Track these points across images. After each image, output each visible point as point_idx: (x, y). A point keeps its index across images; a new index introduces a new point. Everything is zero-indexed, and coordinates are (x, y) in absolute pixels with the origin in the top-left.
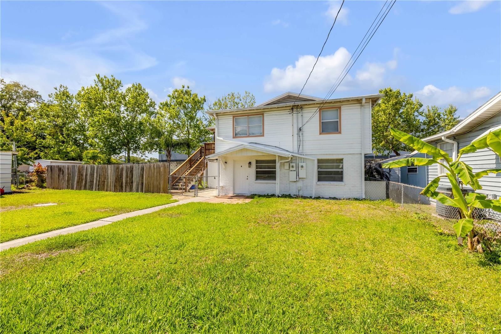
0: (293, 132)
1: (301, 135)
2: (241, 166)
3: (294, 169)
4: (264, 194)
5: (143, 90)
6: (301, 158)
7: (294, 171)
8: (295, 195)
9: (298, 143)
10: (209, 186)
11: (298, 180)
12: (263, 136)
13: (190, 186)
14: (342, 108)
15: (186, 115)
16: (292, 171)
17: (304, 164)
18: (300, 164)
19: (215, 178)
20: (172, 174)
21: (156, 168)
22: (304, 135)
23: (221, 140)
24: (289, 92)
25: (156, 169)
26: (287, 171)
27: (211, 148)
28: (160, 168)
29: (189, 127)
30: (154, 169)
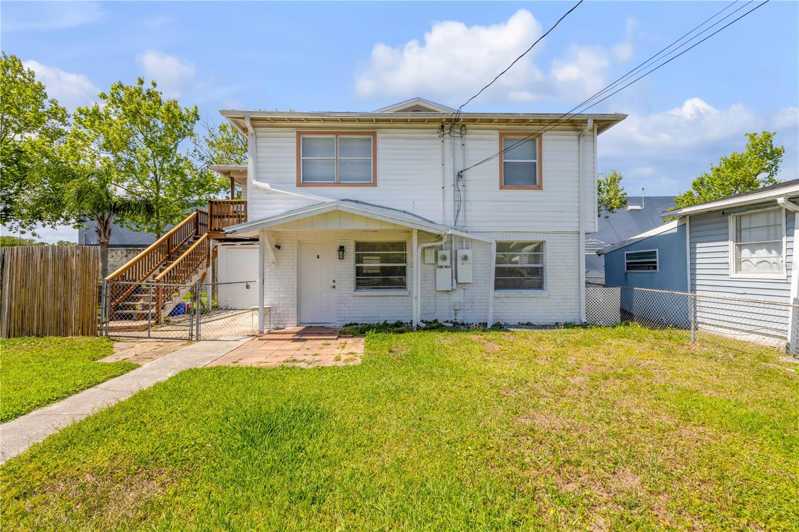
0: (444, 181)
1: (461, 188)
2: (318, 257)
3: (448, 263)
4: (376, 323)
5: (27, 76)
6: (462, 238)
7: (446, 267)
8: (447, 322)
9: (454, 205)
10: (222, 304)
11: (454, 287)
12: (375, 184)
13: (170, 306)
14: (544, 137)
15: (149, 143)
16: (441, 267)
17: (468, 253)
18: (461, 253)
19: (248, 287)
20: (112, 279)
21: (54, 259)
22: (468, 188)
23: (265, 190)
24: (419, 99)
25: (50, 263)
26: (432, 268)
27: (228, 213)
28: (66, 260)
29: (158, 172)
30: (46, 262)
